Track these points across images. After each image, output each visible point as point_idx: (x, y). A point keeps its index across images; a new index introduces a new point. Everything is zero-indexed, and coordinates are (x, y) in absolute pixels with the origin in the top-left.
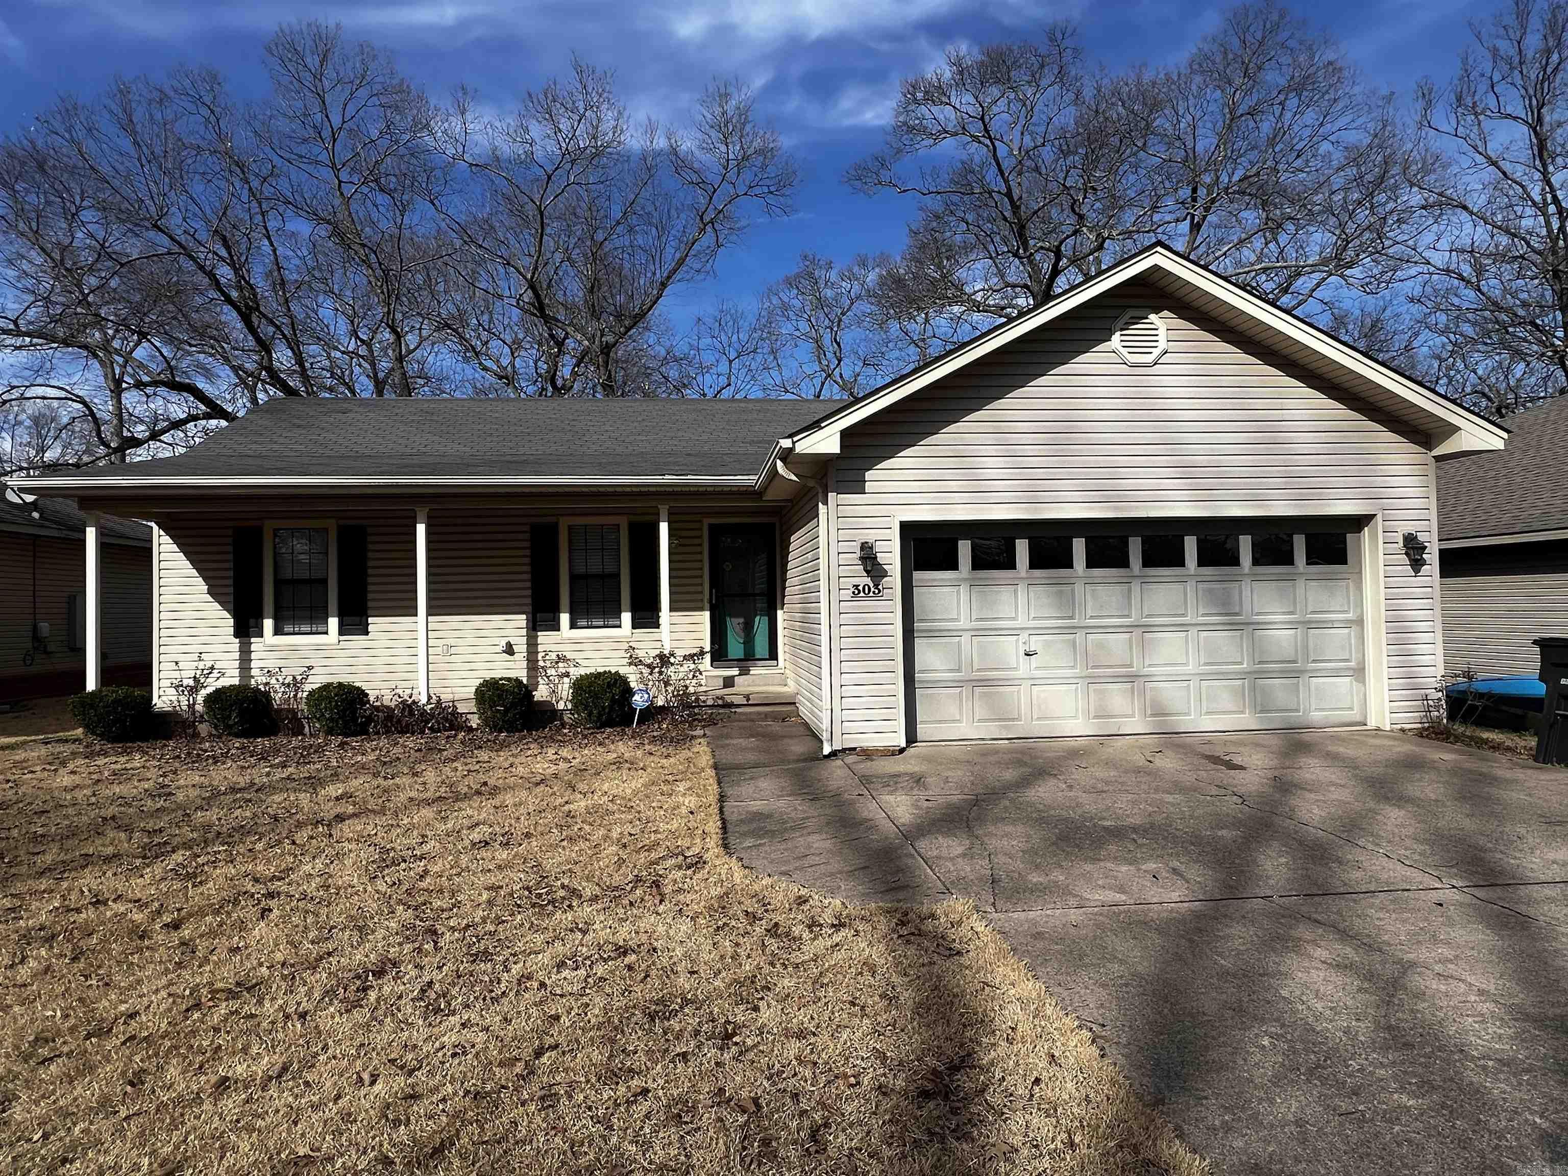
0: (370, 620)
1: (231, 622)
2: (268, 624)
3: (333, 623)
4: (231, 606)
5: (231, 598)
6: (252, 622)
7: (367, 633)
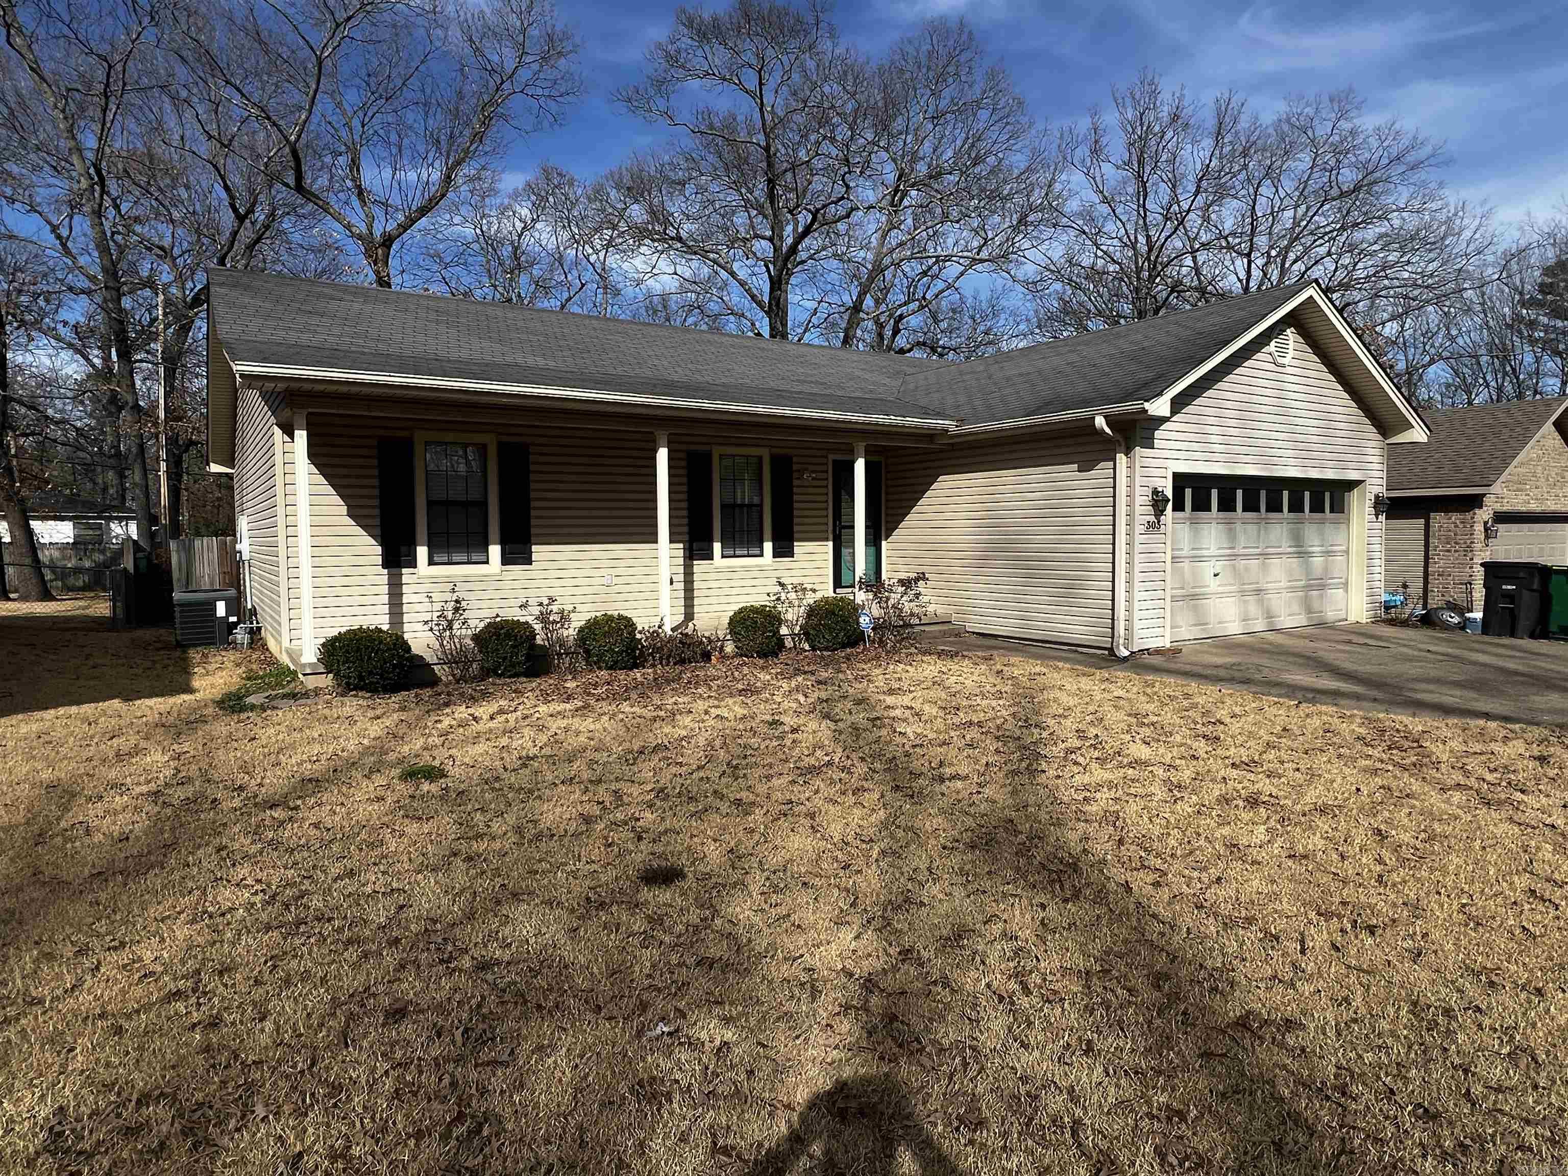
0: (534, 548)
1: (379, 550)
2: (422, 552)
3: (495, 551)
4: (378, 531)
5: (377, 521)
6: (404, 549)
7: (530, 562)
